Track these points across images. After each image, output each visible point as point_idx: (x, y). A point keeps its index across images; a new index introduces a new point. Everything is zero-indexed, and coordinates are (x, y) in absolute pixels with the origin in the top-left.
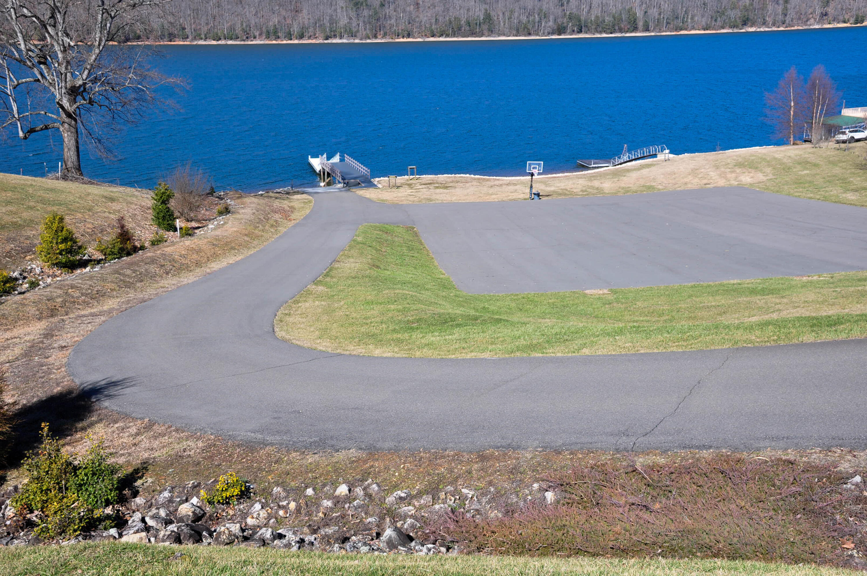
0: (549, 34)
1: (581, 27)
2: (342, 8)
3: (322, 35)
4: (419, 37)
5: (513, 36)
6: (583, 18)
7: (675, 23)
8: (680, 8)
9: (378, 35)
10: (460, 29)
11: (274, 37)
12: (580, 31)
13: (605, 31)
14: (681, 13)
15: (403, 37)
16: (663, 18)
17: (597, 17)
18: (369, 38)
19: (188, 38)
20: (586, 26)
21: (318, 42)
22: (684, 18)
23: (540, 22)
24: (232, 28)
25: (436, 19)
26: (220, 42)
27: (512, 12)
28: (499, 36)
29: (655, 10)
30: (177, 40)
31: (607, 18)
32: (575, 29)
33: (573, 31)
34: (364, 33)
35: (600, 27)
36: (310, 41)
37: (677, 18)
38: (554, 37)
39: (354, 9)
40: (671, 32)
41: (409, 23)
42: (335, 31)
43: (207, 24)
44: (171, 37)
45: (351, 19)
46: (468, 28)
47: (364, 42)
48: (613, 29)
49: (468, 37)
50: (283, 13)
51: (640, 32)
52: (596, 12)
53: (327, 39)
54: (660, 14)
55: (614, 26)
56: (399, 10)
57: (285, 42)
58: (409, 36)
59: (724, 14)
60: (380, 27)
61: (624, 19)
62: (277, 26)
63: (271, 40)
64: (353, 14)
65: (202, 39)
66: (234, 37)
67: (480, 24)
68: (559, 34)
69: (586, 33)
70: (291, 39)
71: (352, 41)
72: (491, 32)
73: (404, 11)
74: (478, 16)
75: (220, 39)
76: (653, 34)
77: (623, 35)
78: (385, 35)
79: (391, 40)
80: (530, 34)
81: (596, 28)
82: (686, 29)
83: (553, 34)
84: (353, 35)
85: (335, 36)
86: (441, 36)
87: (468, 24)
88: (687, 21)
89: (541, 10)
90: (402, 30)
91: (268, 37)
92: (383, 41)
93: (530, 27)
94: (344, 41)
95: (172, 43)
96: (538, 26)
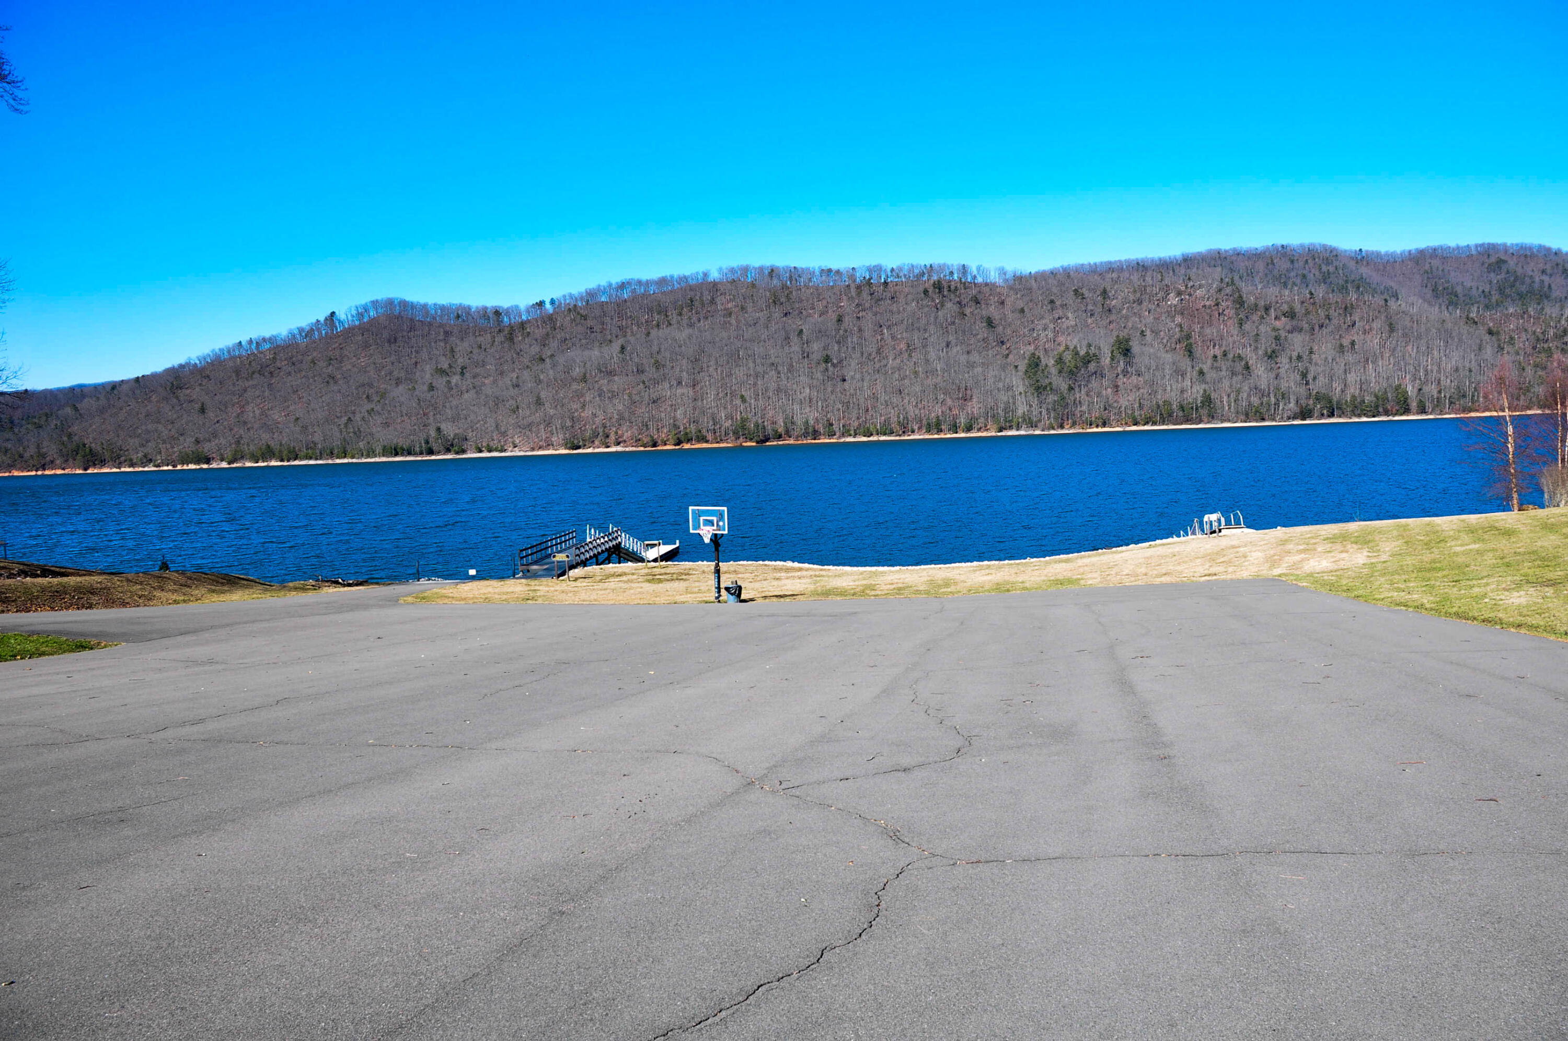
0: (1289, 418)
1: (1333, 409)
2: (1021, 393)
3: (995, 426)
4: (1118, 426)
5: (1241, 422)
6: (1335, 399)
7: (1462, 402)
8: (1467, 384)
9: (1065, 424)
10: (1170, 415)
11: (936, 431)
12: (1331, 415)
13: (1365, 414)
14: (1468, 388)
15: (1097, 426)
16: (1445, 396)
17: (1353, 396)
18: (1053, 429)
19: (835, 435)
20: (1339, 408)
21: (989, 434)
22: (1473, 396)
23: (1277, 404)
24: (887, 422)
25: (1140, 404)
26: (871, 439)
27: (1238, 392)
28: (1222, 422)
29: (1433, 386)
30: (823, 437)
31: (1368, 398)
32: (1325, 412)
33: (1323, 415)
34: (1048, 422)
35: (1358, 408)
36: (980, 434)
37: (1464, 396)
38: (1296, 422)
39: (1036, 394)
40: (1456, 414)
41: (1105, 409)
42: (1011, 421)
43: (858, 418)
44: (816, 434)
45: (1031, 406)
46: (1181, 414)
47: (1046, 433)
48: (1375, 411)
49: (1182, 424)
50: (949, 402)
51: (1414, 414)
52: (1353, 390)
53: (1000, 431)
54: (1440, 392)
55: (1377, 407)
56: (1092, 393)
57: (948, 436)
58: (1104, 425)
59: (1528, 391)
60: (1068, 415)
61: (1390, 398)
62: (941, 418)
63: (932, 434)
64: (1035, 402)
65: (850, 435)
66: (887, 432)
67: (1197, 409)
68: (1304, 419)
69: (1340, 417)
70: (957, 433)
71: (1031, 432)
72: (1212, 417)
73: (1099, 395)
74: (1196, 399)
75: (872, 435)
76: (1431, 417)
77: (1391, 418)
78: (1074, 424)
79: (1081, 431)
80: (1263, 419)
81: (1353, 411)
82: (1477, 411)
83: (1294, 418)
84: (1033, 425)
85: (1011, 428)
86: (1146, 423)
87: (1182, 408)
88: (1478, 401)
89: (1277, 388)
90: (1096, 418)
91: (929, 431)
92: (1071, 431)
93: (1263, 410)
94: (1022, 432)
95: (817, 441)
96: (1275, 410)
